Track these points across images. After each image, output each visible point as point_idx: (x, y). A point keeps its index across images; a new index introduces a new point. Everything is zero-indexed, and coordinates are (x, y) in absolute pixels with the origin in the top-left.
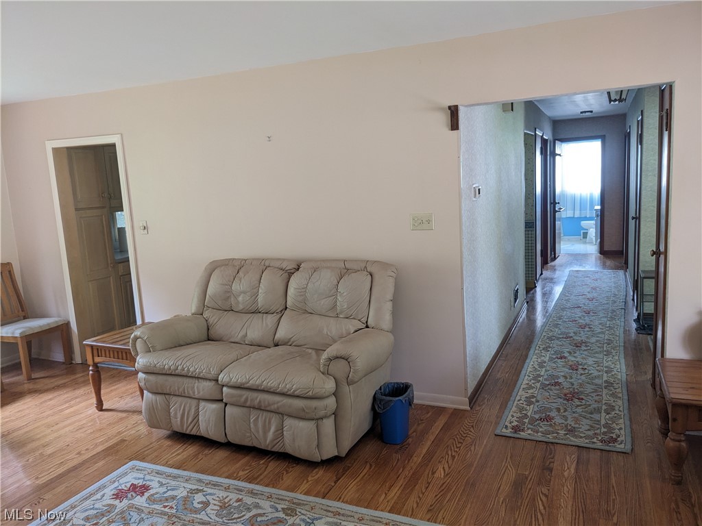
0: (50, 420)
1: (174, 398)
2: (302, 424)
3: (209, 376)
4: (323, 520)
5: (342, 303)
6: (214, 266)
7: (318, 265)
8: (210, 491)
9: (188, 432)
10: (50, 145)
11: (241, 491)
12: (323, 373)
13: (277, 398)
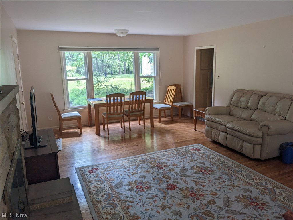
0: (182, 129)
1: (214, 129)
2: (249, 145)
3: (224, 124)
4: (245, 172)
5: (278, 110)
6: (237, 91)
7: (272, 94)
8: (216, 156)
9: (216, 141)
10: (196, 48)
11: (225, 158)
12: (259, 130)
13: (242, 135)
